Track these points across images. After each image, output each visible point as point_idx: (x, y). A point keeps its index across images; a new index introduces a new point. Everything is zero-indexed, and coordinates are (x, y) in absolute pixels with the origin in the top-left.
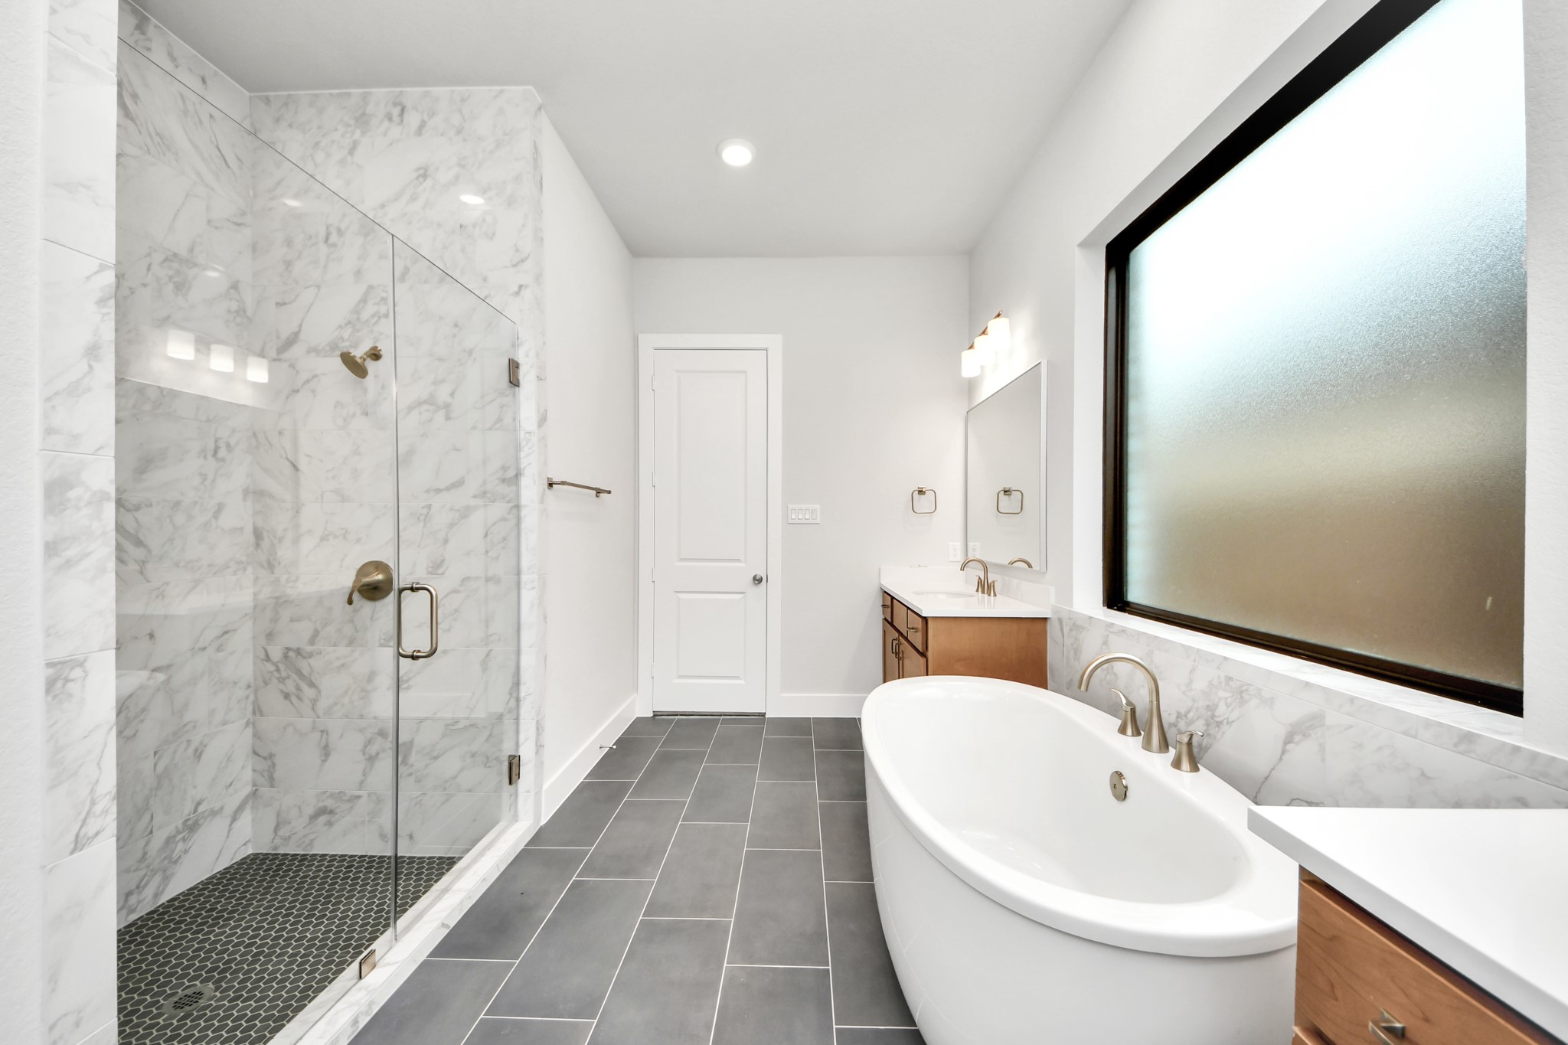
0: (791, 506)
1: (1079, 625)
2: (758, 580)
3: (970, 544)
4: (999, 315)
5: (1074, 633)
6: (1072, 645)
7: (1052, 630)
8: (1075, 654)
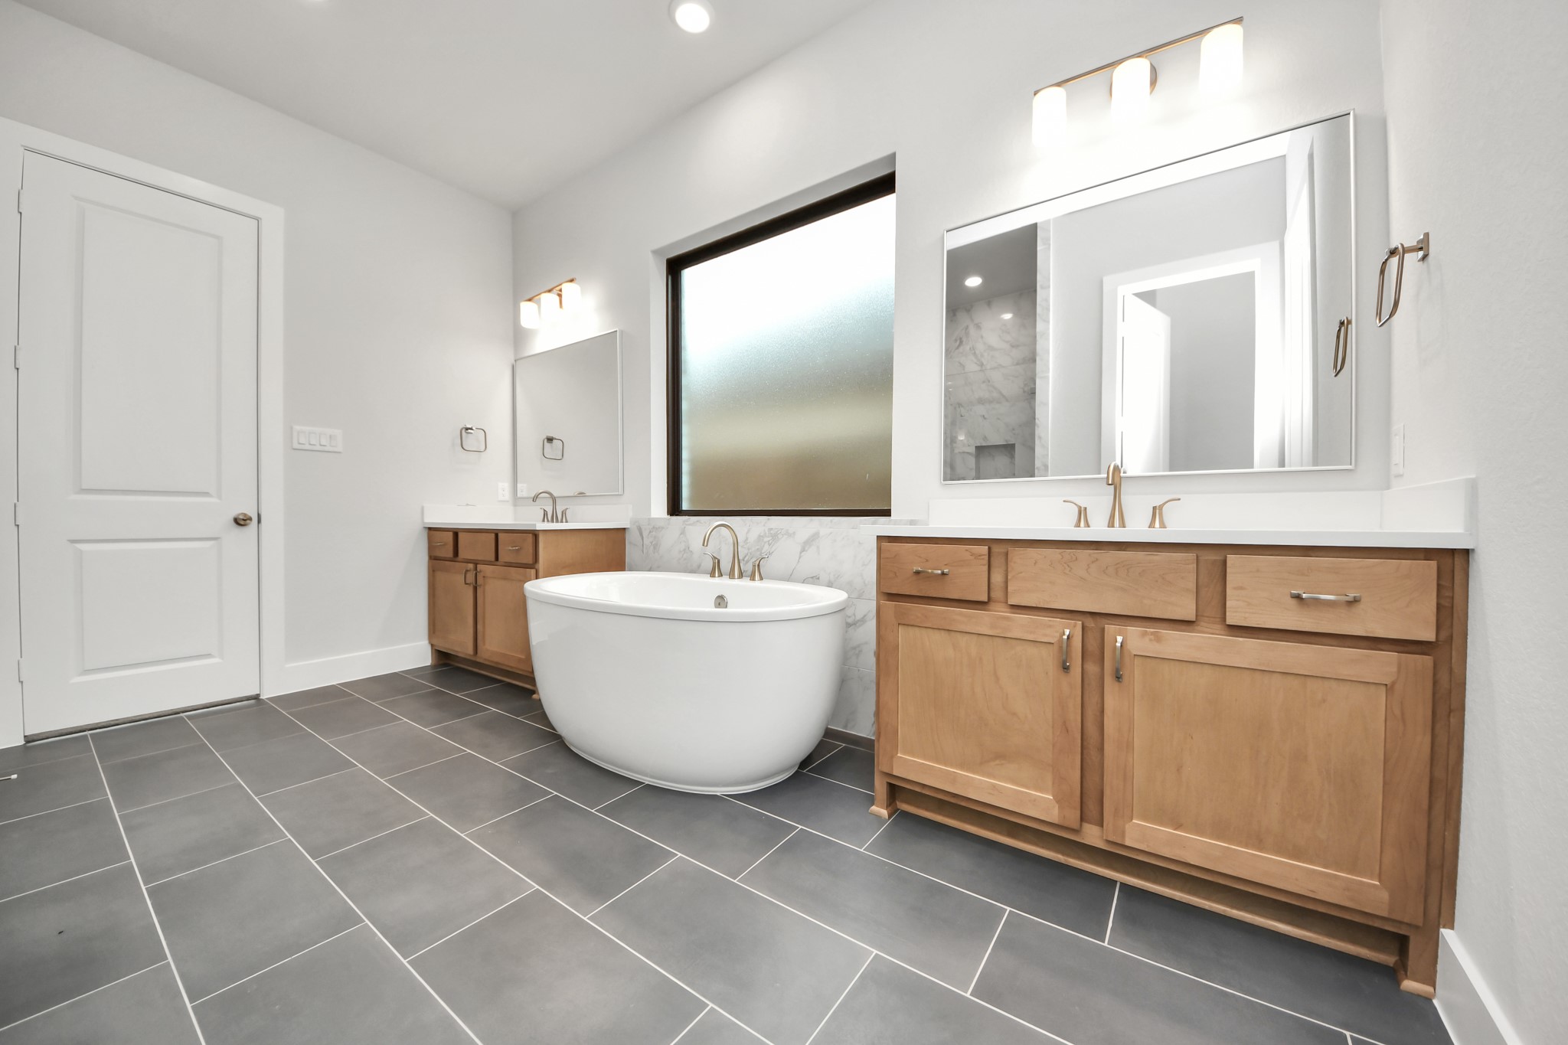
0: (297, 428)
1: (656, 528)
2: (240, 522)
3: (519, 485)
4: (572, 281)
5: (654, 533)
6: (651, 543)
7: (631, 538)
8: (654, 548)
